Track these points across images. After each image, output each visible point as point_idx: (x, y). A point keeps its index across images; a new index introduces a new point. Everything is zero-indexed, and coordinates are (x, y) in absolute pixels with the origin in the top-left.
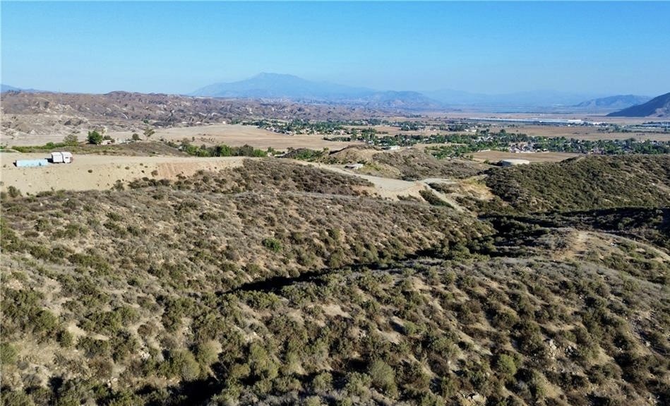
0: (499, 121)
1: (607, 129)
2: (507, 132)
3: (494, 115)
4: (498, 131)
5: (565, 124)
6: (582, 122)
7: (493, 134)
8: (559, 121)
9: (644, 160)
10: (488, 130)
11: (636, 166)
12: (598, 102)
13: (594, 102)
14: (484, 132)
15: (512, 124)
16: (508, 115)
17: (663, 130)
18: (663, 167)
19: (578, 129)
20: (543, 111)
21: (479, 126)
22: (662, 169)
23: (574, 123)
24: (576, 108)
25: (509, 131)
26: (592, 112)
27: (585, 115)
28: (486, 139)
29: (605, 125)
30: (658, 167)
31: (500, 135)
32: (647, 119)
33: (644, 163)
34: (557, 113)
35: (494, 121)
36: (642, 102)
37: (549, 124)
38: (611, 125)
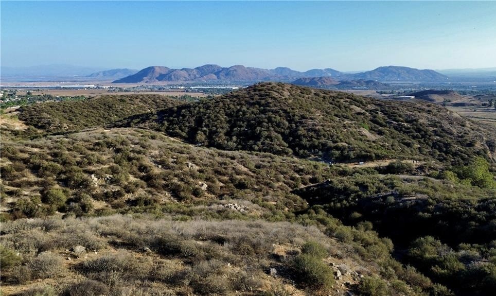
0: (24, 87)
1: (114, 90)
2: (33, 94)
3: (19, 83)
4: (25, 94)
5: (83, 88)
6: (95, 87)
7: (19, 96)
8: (76, 86)
9: (141, 97)
10: (15, 94)
11: (137, 101)
12: (104, 73)
13: (101, 74)
14: (11, 95)
15: (37, 89)
16: (32, 83)
17: (150, 90)
18: (153, 101)
19: (93, 91)
20: (62, 80)
21: (5, 91)
22: (153, 102)
23: (89, 87)
24: (89, 78)
25: (34, 94)
26: (101, 81)
27: (97, 82)
28: (13, 100)
29: (112, 88)
30: (150, 101)
31: (27, 97)
32: (139, 84)
33: (141, 99)
34: (75, 81)
35: (19, 87)
36: (134, 73)
37: (70, 88)
38: (117, 88)
